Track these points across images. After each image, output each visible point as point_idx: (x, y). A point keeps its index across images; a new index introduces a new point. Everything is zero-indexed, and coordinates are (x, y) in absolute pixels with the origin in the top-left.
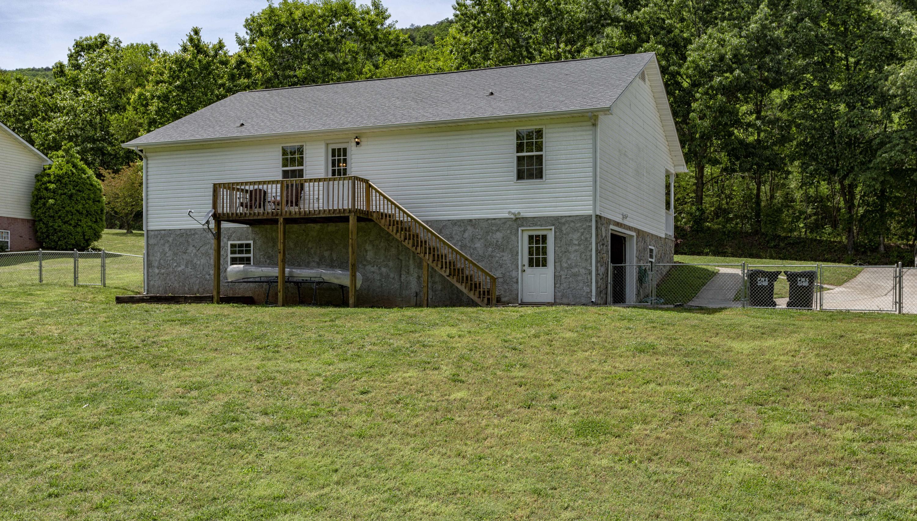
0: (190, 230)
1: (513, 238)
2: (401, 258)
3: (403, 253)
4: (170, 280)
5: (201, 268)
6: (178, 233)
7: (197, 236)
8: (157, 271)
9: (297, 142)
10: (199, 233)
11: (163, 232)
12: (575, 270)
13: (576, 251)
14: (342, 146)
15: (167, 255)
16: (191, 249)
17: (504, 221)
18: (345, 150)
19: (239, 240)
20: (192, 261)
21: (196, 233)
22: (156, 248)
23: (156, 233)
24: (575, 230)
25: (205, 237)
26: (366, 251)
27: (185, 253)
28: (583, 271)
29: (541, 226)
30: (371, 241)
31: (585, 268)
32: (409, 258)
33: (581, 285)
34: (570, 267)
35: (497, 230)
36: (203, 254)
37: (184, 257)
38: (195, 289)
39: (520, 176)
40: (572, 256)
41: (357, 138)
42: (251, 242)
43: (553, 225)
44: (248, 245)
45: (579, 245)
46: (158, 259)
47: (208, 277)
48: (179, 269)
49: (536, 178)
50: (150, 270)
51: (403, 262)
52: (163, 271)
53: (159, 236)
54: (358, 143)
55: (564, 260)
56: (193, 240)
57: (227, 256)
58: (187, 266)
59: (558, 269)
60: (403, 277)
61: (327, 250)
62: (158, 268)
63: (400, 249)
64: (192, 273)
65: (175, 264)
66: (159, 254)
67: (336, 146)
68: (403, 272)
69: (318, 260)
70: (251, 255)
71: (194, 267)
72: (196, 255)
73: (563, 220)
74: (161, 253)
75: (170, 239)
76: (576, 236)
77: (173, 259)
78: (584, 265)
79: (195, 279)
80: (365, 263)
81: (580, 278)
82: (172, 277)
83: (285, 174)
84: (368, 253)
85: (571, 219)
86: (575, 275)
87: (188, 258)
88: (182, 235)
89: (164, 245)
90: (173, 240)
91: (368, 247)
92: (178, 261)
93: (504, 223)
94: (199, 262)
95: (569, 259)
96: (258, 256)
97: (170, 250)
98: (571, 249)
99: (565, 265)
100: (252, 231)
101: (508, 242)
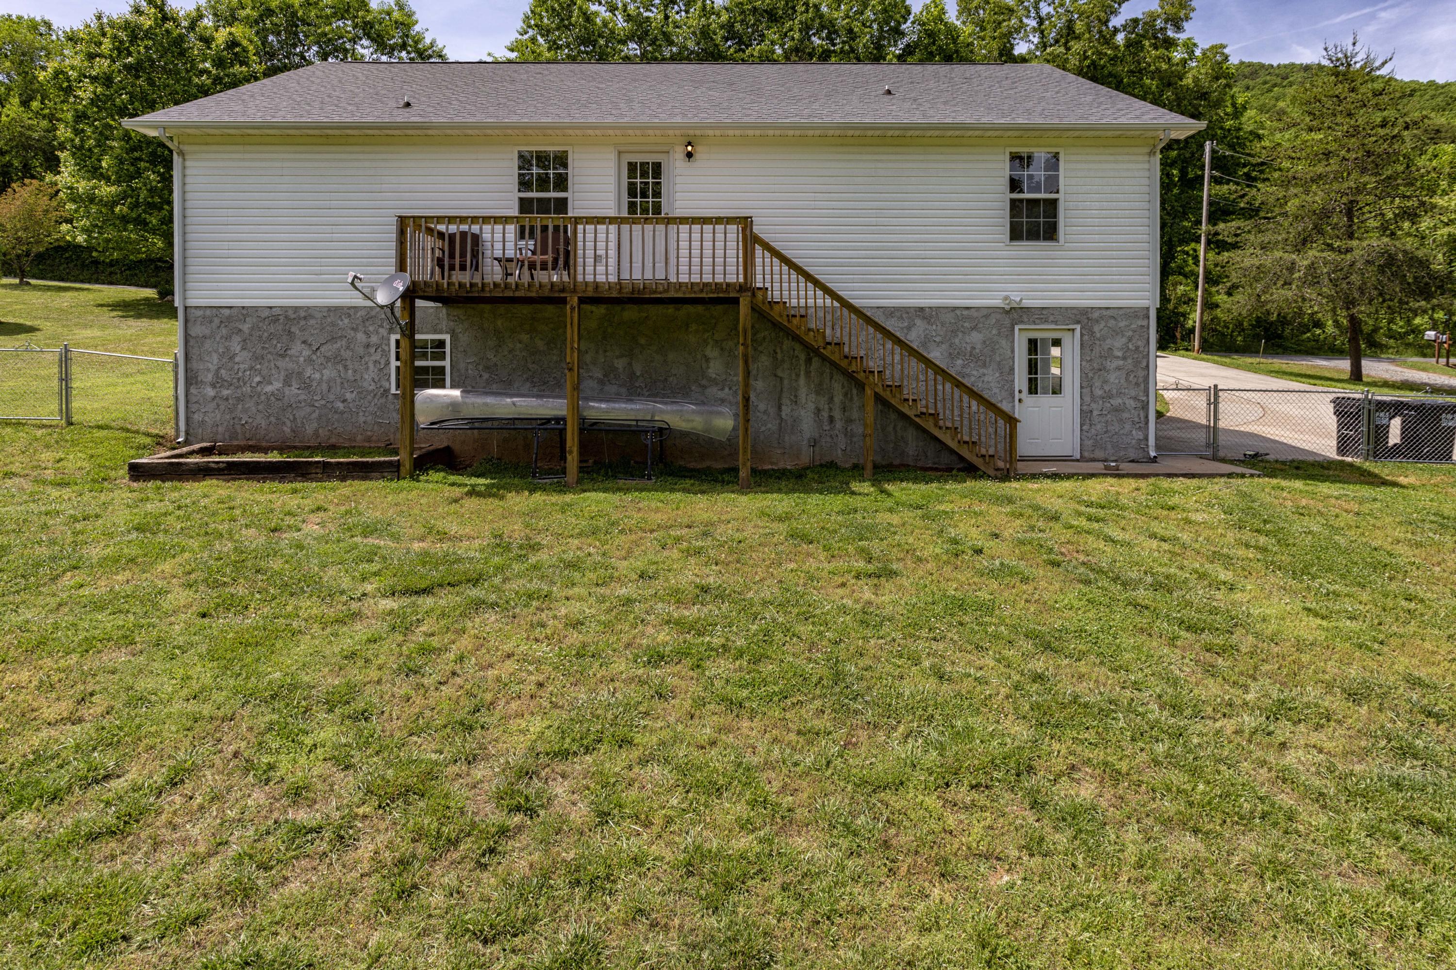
0: (296, 309)
1: (1003, 342)
2: (780, 374)
3: (786, 365)
4: (245, 411)
5: (324, 387)
6: (266, 313)
7: (312, 322)
8: (210, 392)
9: (553, 144)
10: (319, 315)
11: (227, 312)
12: (1116, 402)
13: (1118, 368)
14: (651, 159)
15: (237, 359)
16: (297, 348)
17: (985, 312)
18: (657, 167)
20: (299, 374)
21: (312, 317)
22: (208, 345)
23: (208, 312)
24: (1117, 332)
25: (333, 324)
26: (708, 360)
27: (283, 356)
28: (1131, 403)
29: (1055, 322)
30: (717, 341)
31: (1135, 398)
32: (798, 375)
33: (1128, 427)
34: (1109, 396)
35: (974, 328)
36: (328, 359)
37: (279, 364)
38: (310, 429)
39: (1016, 234)
40: (1112, 377)
41: (689, 144)
42: (447, 337)
43: (1078, 322)
44: (441, 344)
45: (1124, 358)
46: (213, 368)
47: (341, 406)
48: (269, 389)
49: (1045, 239)
50: (193, 390)
51: (786, 382)
52: (225, 392)
53: (217, 321)
54: (689, 155)
55: (1098, 384)
56: (302, 330)
57: (388, 363)
58: (287, 383)
59: (1087, 399)
60: (786, 411)
61: (621, 356)
62: (213, 386)
63: (779, 356)
64: (302, 397)
65: (258, 379)
66: (215, 357)
67: (638, 159)
68: (785, 401)
69: (600, 376)
70: (447, 363)
71: (306, 386)
72: (309, 361)
73: (1096, 315)
74: (222, 356)
75: (246, 328)
76: (1119, 342)
77: (251, 368)
78: (1133, 393)
79: (308, 409)
80: (704, 382)
81: (1126, 415)
82: (250, 404)
83: (525, 205)
84: (711, 364)
85: (1108, 313)
86: (1117, 410)
87: (291, 365)
88: (275, 319)
89: (228, 338)
90: (252, 328)
91: (711, 352)
92: (265, 372)
93: (987, 316)
94: (317, 376)
95: (1105, 382)
96: (462, 366)
97: (243, 349)
98: (1112, 365)
99: (1098, 392)
100: (448, 315)
101: (993, 350)
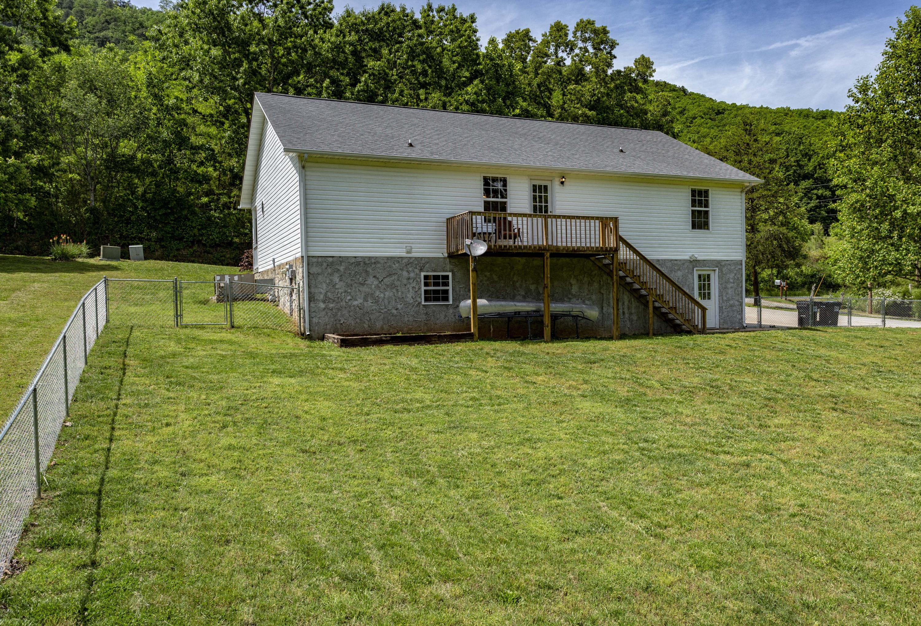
0: (370, 258)
1: (690, 276)
2: (602, 292)
3: (605, 287)
4: (342, 316)
5: (386, 301)
6: (353, 260)
7: (379, 265)
8: (322, 305)
9: (500, 174)
10: (382, 262)
11: (331, 259)
12: (731, 302)
13: (732, 287)
14: (543, 183)
15: (337, 287)
16: (371, 280)
17: (683, 262)
18: (546, 187)
19: (435, 271)
20: (372, 294)
21: (378, 262)
22: (320, 278)
23: (320, 259)
24: (731, 271)
25: (390, 267)
26: (571, 285)
27: (363, 285)
28: (737, 303)
29: (709, 267)
30: (575, 276)
31: (738, 301)
32: (610, 292)
33: (735, 313)
34: (728, 300)
35: (679, 269)
36: (387, 286)
37: (361, 289)
38: (379, 325)
39: (694, 227)
40: (730, 291)
41: (563, 177)
42: (450, 274)
43: (717, 267)
44: (447, 277)
45: (734, 283)
46: (323, 292)
47: (394, 312)
48: (355, 303)
49: (704, 229)
50: (312, 305)
51: (605, 296)
52: (331, 305)
53: (325, 264)
54: (562, 183)
55: (724, 295)
56: (373, 270)
57: (420, 288)
58: (365, 300)
59: (721, 301)
60: (605, 309)
61: (533, 284)
62: (324, 302)
63: (602, 283)
64: (374, 308)
65: (349, 298)
66: (324, 285)
67: (537, 183)
68: (605, 305)
69: (523, 293)
70: (450, 288)
71: (376, 301)
72: (378, 287)
73: (723, 263)
74: (328, 285)
75: (342, 268)
76: (732, 275)
77: (345, 292)
78: (737, 298)
79: (378, 314)
80: (570, 296)
81: (735, 308)
82: (345, 312)
83: (487, 204)
84: (573, 287)
85: (728, 262)
86: (732, 306)
87: (367, 290)
88: (358, 264)
89: (331, 274)
90: (345, 269)
91: (573, 281)
92: (353, 294)
93: (683, 264)
94: (382, 295)
95: (727, 294)
96: (457, 289)
97: (340, 280)
98: (729, 286)
99: (725, 298)
100: (450, 262)
101: (686, 280)
